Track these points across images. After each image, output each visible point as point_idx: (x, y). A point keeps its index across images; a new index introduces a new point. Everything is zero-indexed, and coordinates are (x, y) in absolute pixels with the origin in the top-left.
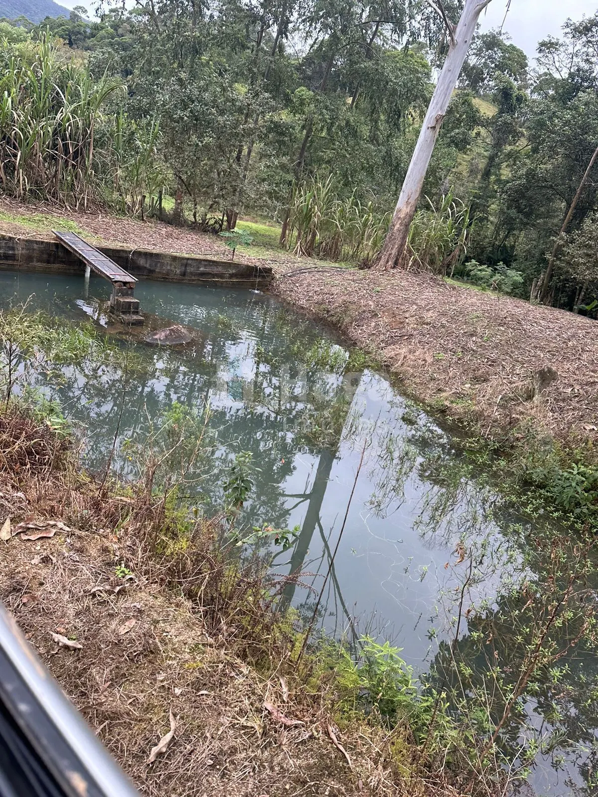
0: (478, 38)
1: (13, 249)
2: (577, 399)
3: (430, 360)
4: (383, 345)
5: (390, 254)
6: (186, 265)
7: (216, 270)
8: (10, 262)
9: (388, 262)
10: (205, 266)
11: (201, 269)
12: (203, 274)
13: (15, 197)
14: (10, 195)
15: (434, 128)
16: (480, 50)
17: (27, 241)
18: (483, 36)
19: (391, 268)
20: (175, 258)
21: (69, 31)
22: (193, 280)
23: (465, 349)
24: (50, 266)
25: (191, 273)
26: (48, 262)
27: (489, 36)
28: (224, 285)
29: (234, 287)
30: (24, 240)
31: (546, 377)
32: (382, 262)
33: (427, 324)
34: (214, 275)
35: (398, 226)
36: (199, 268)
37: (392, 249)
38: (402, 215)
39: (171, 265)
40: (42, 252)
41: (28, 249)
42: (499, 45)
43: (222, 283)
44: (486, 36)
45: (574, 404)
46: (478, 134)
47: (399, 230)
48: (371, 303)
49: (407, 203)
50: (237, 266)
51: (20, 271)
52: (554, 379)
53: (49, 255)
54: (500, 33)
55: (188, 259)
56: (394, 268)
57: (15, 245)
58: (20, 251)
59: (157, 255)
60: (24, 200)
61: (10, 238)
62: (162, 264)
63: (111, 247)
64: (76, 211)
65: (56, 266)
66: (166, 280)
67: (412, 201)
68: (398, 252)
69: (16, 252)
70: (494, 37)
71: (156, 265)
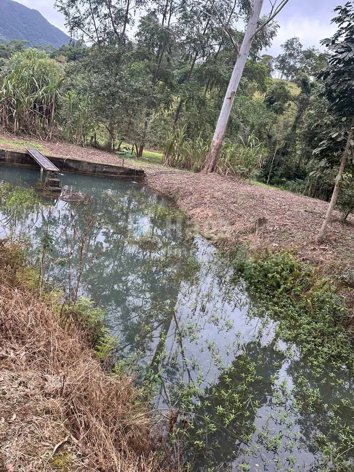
0: (301, 53)
1: (4, 156)
2: (274, 232)
3: (210, 215)
4: (191, 208)
5: (209, 165)
6: (96, 167)
7: (112, 170)
8: (3, 162)
9: (208, 169)
10: (106, 168)
11: (104, 169)
12: (105, 172)
13: (13, 133)
14: (11, 132)
15: (230, 98)
16: (302, 59)
17: (11, 152)
18: (304, 52)
19: (210, 172)
20: (89, 163)
21: (75, 52)
22: (99, 175)
23: (229, 210)
24: (23, 165)
25: (99, 172)
26: (22, 163)
27: (307, 52)
28: (117, 178)
29: (122, 179)
30: (10, 152)
31: (262, 221)
32: (205, 169)
33: (215, 198)
34: (111, 173)
35: (213, 150)
36: (103, 169)
37: (210, 162)
38: (215, 144)
39: (87, 167)
40: (19, 158)
41: (11, 156)
42: (313, 56)
43: (116, 177)
44: (305, 51)
45: (272, 234)
46: (290, 105)
47: (213, 152)
48: (191, 188)
49: (218, 138)
50: (124, 168)
51: (7, 167)
52: (266, 223)
53: (23, 159)
54: (313, 50)
55: (97, 164)
56: (212, 172)
57: (5, 154)
58: (7, 157)
59: (80, 162)
60: (17, 134)
61: (3, 150)
62: (83, 166)
63: (55, 157)
64: (45, 141)
65: (26, 165)
66: (84, 174)
67: (220, 137)
68: (214, 164)
69: (6, 157)
70: (310, 52)
71: (79, 167)
